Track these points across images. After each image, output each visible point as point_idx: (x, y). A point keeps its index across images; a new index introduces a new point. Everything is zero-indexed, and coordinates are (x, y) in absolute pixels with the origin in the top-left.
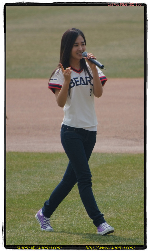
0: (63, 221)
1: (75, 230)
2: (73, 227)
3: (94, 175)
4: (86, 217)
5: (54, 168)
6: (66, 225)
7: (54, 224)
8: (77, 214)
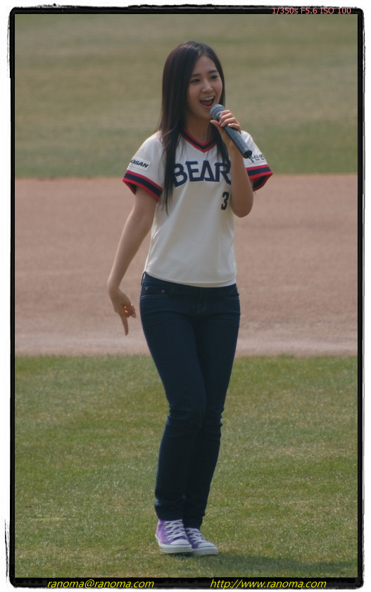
0: (60, 521)
1: (91, 541)
2: (84, 534)
3: (136, 408)
4: (116, 510)
5: (38, 394)
6: (69, 531)
7: (39, 529)
8: (95, 503)
